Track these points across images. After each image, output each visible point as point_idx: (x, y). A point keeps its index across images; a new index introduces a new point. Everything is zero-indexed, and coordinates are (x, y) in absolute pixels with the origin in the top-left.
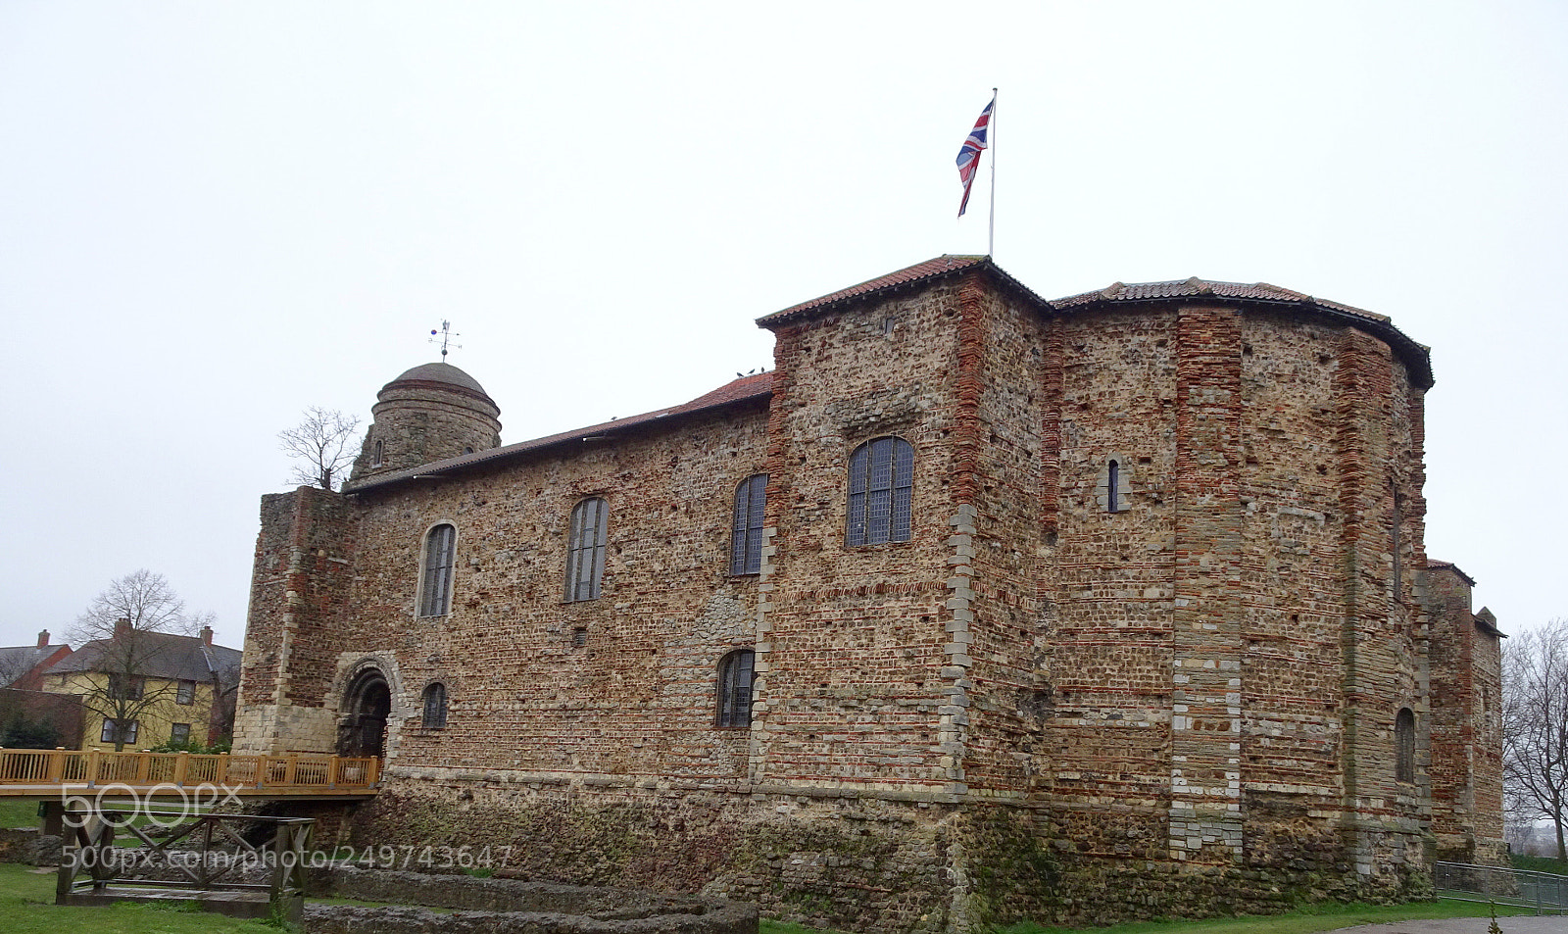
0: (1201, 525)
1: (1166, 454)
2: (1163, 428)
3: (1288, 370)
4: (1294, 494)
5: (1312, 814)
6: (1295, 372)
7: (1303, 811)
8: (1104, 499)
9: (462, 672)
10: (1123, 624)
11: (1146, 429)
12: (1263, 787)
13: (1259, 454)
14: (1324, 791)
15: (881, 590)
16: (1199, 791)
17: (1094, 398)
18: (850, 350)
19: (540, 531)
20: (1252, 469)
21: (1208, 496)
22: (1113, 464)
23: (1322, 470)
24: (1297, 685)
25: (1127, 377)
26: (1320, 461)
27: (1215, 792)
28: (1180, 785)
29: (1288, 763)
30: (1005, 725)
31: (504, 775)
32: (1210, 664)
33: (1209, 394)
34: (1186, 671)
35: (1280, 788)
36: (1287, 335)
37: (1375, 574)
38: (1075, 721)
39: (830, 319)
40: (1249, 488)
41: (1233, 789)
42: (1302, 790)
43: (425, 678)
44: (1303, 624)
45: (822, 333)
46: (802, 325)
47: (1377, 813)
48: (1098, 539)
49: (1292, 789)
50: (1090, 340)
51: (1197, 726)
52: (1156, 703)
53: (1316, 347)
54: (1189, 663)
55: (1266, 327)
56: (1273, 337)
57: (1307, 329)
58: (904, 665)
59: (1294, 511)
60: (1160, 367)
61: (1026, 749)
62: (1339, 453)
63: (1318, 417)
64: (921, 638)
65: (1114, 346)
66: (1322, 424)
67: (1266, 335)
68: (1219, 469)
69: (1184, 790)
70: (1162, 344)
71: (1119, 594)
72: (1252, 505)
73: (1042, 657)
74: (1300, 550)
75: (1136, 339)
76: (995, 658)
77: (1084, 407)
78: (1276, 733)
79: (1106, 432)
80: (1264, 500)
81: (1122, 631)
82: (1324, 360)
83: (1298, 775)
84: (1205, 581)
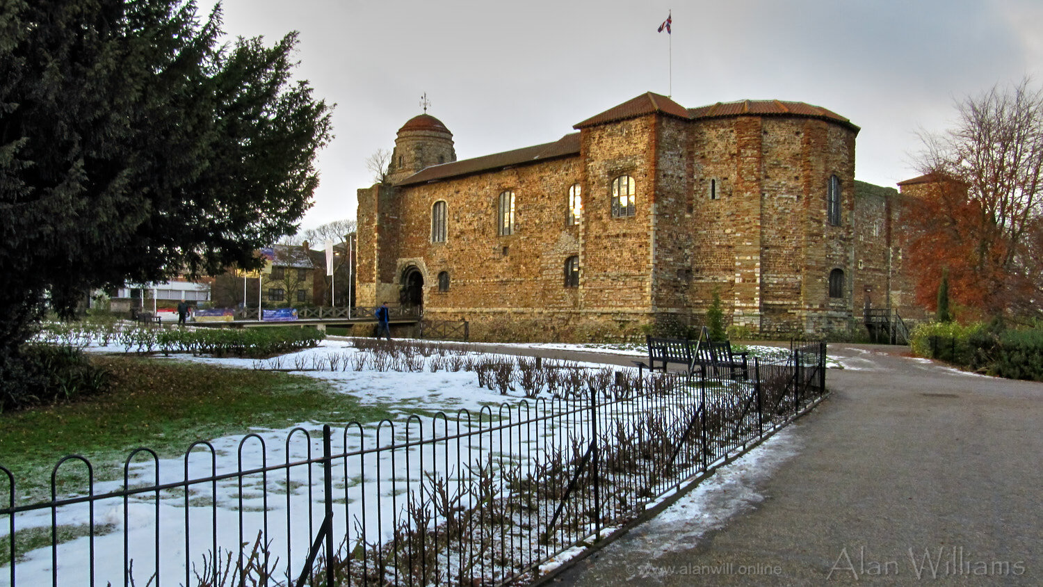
0: (746, 205)
1: (733, 177)
2: (732, 166)
3: (782, 139)
4: (784, 189)
5: (789, 311)
6: (785, 140)
7: (786, 310)
8: (710, 195)
9: (455, 267)
10: (718, 243)
11: (726, 166)
12: (770, 302)
13: (770, 173)
14: (794, 303)
15: (625, 235)
16: (744, 305)
17: (706, 154)
18: (610, 140)
19: (485, 205)
20: (767, 180)
21: (749, 193)
22: (713, 181)
23: (797, 178)
24: (784, 264)
25: (719, 145)
26: (796, 175)
27: (750, 305)
28: (737, 303)
29: (780, 293)
30: (672, 283)
31: (478, 310)
32: (749, 258)
33: (749, 152)
34: (739, 261)
35: (777, 302)
36: (782, 125)
37: (817, 218)
38: (700, 281)
39: (602, 127)
40: (765, 188)
41: (757, 304)
42: (786, 303)
43: (438, 269)
44: (787, 240)
45: (598, 132)
46: (591, 129)
47: (816, 310)
48: (708, 210)
49: (781, 303)
50: (705, 130)
51: (744, 281)
52: (729, 273)
53: (795, 129)
54: (741, 258)
55: (773, 122)
56: (776, 126)
57: (790, 121)
58: (634, 264)
59: (784, 196)
60: (731, 141)
61: (682, 292)
62: (804, 171)
63: (795, 157)
64: (639, 253)
65: (714, 133)
66: (797, 160)
67: (773, 126)
68: (753, 182)
69: (739, 305)
70: (732, 131)
71: (716, 232)
72: (766, 195)
73: (688, 258)
74: (787, 211)
75: (722, 130)
76: (668, 259)
77: (703, 157)
78: (775, 282)
79: (711, 168)
80: (772, 193)
81: (718, 246)
82: (798, 133)
83: (784, 297)
84: (747, 226)
